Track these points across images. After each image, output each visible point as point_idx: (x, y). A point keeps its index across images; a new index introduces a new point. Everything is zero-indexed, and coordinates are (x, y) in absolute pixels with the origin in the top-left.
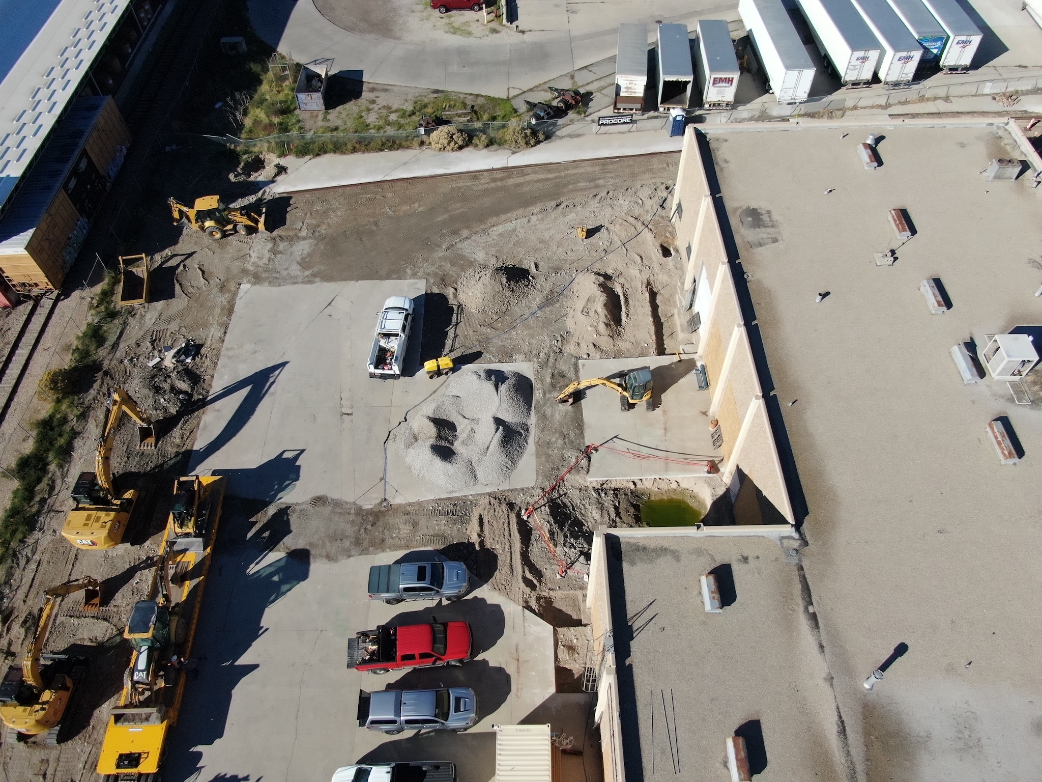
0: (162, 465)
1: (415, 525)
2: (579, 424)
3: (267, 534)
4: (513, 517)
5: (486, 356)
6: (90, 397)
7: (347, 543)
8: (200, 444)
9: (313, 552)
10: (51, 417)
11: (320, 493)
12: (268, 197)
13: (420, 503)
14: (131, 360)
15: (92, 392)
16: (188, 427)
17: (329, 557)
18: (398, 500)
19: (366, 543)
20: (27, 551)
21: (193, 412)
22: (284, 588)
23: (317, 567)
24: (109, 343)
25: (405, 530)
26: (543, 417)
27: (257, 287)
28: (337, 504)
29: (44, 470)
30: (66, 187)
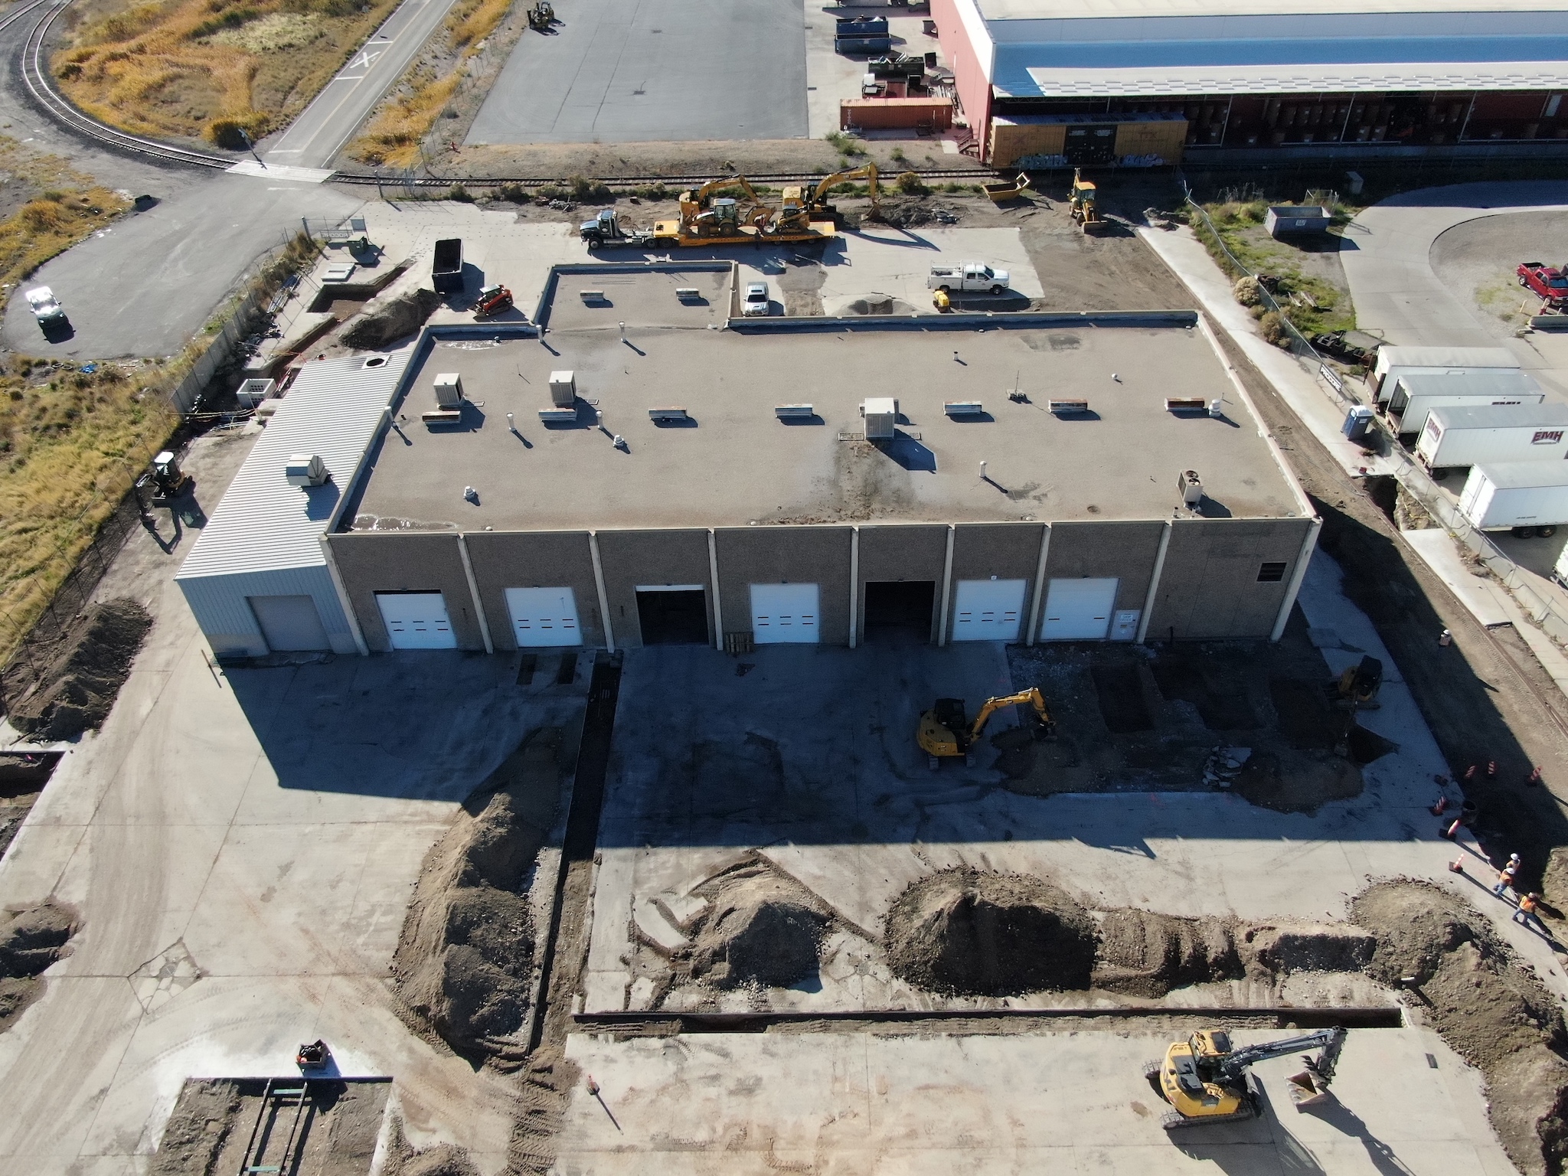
0: (848, 222)
1: (804, 306)
3: (798, 260)
6: (902, 196)
7: (792, 286)
9: (785, 275)
10: (885, 188)
12: (1130, 228)
13: (821, 307)
14: (937, 203)
15: (908, 196)
16: (879, 226)
17: (780, 281)
18: (824, 299)
19: (791, 292)
21: (892, 226)
22: (762, 269)
23: (774, 277)
24: (950, 194)
25: (800, 303)
27: (1018, 233)
28: (822, 281)
30: (1070, 129)
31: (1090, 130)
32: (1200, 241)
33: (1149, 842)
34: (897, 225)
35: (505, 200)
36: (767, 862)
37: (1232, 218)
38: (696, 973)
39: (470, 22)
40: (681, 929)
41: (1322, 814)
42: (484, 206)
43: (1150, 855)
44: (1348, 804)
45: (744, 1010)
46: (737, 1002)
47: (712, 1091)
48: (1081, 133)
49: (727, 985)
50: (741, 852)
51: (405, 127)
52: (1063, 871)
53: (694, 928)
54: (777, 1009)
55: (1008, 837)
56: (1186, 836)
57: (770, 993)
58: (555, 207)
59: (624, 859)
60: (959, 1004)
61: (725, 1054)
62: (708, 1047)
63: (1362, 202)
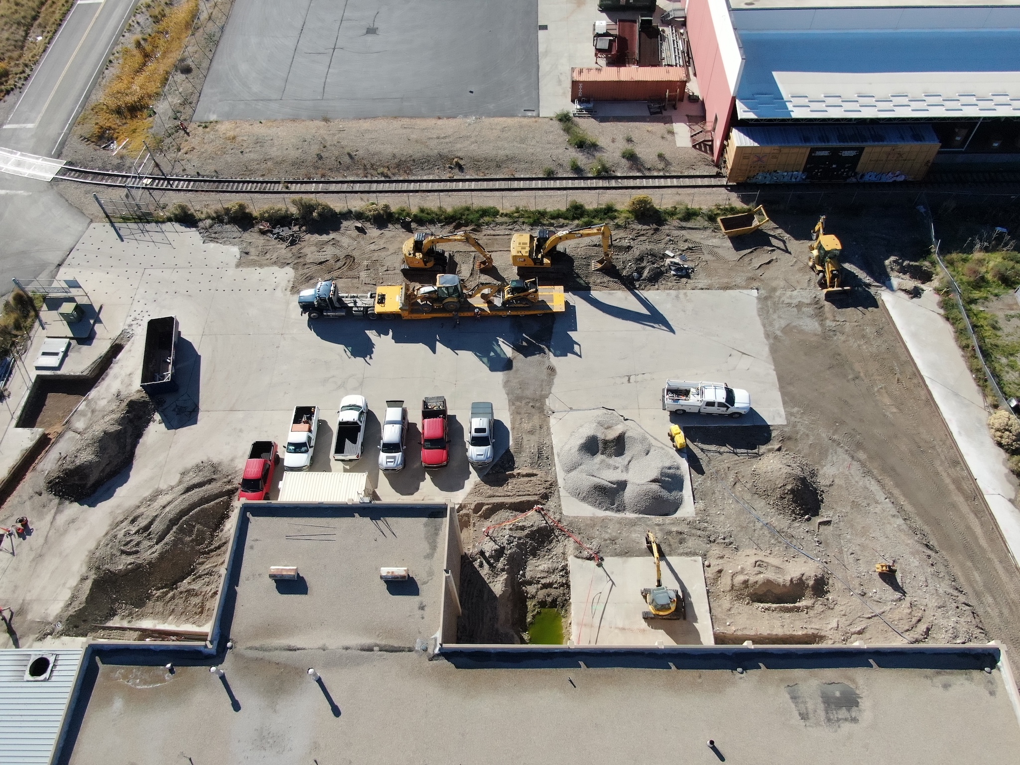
0: (578, 276)
1: (531, 432)
2: (627, 553)
3: (524, 344)
4: (536, 498)
5: (699, 479)
6: (634, 226)
7: (519, 392)
8: (595, 294)
9: (511, 372)
10: (616, 211)
11: (558, 370)
12: (872, 291)
13: (549, 434)
14: (670, 240)
15: (640, 227)
16: (611, 284)
17: (506, 383)
18: (552, 421)
19: (518, 403)
20: (517, 227)
21: (624, 284)
22: (485, 360)
23: (499, 376)
24: (684, 224)
25: (527, 426)
26: (633, 523)
27: (756, 301)
28: (550, 383)
29: (574, 219)
30: (813, 150)
31: (835, 151)
32: (948, 319)
34: (629, 284)
35: (229, 223)
37: (980, 283)
42: (207, 235)
48: (826, 153)
51: (138, 87)
58: (278, 240)
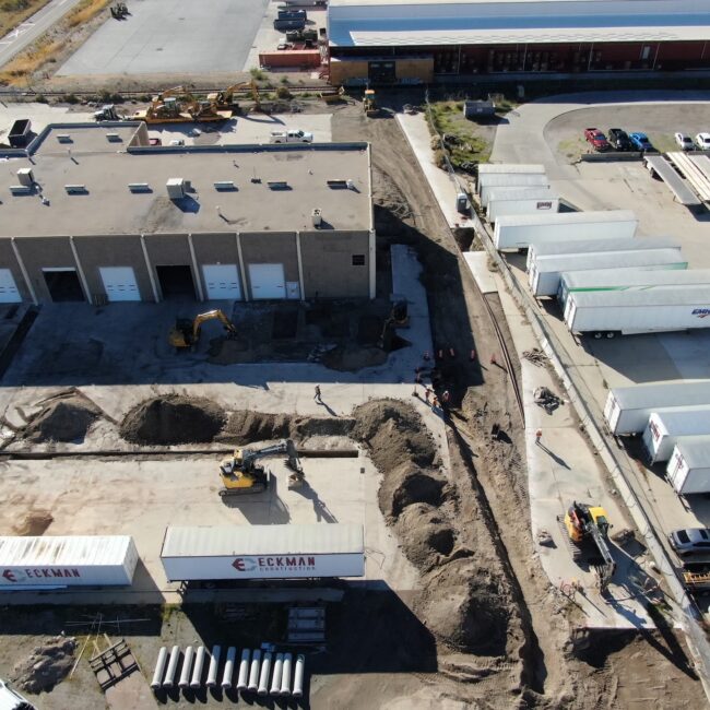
0: (244, 112)
3: (208, 130)
6: (278, 99)
8: (250, 116)
12: (393, 114)
15: (281, 99)
16: (259, 114)
21: (265, 113)
22: (186, 134)
24: (304, 98)
27: (331, 117)
30: (370, 64)
31: (381, 64)
32: (426, 120)
33: (268, 384)
34: (268, 113)
35: (65, 102)
36: (78, 392)
37: (448, 109)
38: (25, 436)
39: (81, 15)
40: (25, 419)
41: (361, 372)
42: (52, 105)
43: (267, 389)
44: (374, 368)
45: (42, 451)
46: (41, 448)
47: (14, 482)
48: (376, 66)
49: (39, 441)
50: (67, 388)
51: (25, 67)
52: (221, 395)
53: (32, 418)
54: (58, 451)
55: (200, 381)
56: (288, 381)
57: (58, 445)
58: (91, 106)
59: (10, 391)
60: (146, 448)
61: (26, 468)
62: (19, 466)
63: (521, 101)
